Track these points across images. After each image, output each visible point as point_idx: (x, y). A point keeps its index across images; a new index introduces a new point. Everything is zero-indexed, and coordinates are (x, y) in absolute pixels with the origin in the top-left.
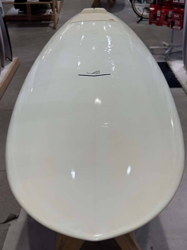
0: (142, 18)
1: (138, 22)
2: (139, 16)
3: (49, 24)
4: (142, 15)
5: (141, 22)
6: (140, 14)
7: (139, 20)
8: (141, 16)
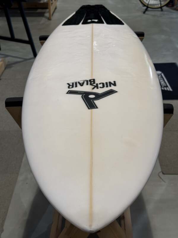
0: (147, 7)
1: (144, 13)
2: (144, 5)
3: (44, 13)
4: (148, 4)
5: (147, 12)
6: (146, 3)
7: (144, 10)
8: (146, 5)
